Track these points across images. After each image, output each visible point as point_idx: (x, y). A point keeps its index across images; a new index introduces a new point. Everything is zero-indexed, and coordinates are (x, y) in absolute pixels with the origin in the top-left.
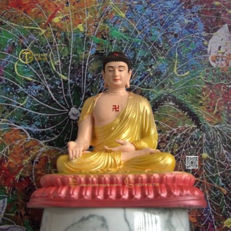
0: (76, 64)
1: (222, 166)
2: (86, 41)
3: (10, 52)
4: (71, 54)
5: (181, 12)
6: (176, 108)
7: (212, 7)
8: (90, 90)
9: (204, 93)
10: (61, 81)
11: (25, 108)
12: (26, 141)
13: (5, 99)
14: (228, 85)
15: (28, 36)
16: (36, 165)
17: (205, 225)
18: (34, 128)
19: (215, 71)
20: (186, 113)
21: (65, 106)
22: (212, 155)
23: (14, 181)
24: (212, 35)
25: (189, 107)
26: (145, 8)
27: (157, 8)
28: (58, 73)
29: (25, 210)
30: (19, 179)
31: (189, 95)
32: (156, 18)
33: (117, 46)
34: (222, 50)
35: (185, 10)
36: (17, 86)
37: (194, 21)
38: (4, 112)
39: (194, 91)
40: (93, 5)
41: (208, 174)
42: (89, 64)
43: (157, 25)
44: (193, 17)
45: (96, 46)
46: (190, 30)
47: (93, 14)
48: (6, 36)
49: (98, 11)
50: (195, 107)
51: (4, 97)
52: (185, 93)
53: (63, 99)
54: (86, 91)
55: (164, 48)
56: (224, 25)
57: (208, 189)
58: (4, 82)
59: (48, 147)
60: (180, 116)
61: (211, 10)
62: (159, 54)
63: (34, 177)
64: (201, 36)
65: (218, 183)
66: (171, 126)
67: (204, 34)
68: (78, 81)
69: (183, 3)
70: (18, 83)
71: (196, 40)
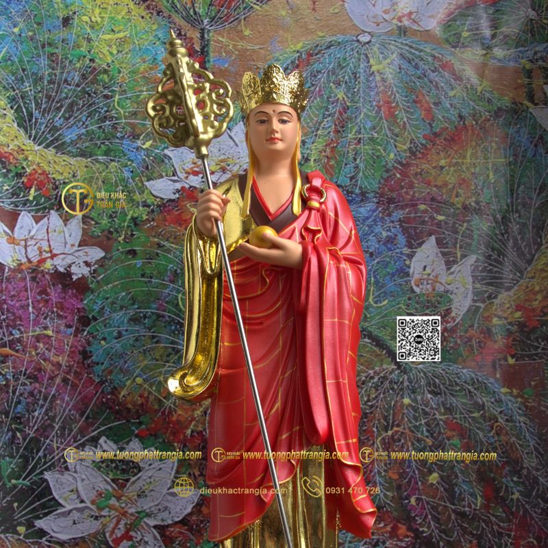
1: (426, 413)
3: (172, 281)
5: (378, 222)
6: (372, 345)
7: (416, 213)
13: (169, 339)
17: (407, 482)
19: (419, 298)
20: (384, 352)
22: (415, 400)
23: (185, 436)
24: (416, 252)
25: (388, 344)
29: (199, 470)
30: (191, 434)
31: (387, 330)
34: (428, 270)
35: (383, 218)
37: (393, 233)
38: (169, 355)
39: (393, 325)
41: (411, 422)
44: (393, 227)
46: (389, 246)
48: (165, 261)
50: (395, 344)
51: (168, 337)
52: (382, 327)
56: (430, 238)
57: (410, 440)
58: (167, 318)
60: (377, 355)
61: (415, 217)
63: (208, 431)
64: (401, 253)
65: (422, 433)
66: (367, 368)
67: (406, 251)
69: (380, 209)
71: (396, 259)
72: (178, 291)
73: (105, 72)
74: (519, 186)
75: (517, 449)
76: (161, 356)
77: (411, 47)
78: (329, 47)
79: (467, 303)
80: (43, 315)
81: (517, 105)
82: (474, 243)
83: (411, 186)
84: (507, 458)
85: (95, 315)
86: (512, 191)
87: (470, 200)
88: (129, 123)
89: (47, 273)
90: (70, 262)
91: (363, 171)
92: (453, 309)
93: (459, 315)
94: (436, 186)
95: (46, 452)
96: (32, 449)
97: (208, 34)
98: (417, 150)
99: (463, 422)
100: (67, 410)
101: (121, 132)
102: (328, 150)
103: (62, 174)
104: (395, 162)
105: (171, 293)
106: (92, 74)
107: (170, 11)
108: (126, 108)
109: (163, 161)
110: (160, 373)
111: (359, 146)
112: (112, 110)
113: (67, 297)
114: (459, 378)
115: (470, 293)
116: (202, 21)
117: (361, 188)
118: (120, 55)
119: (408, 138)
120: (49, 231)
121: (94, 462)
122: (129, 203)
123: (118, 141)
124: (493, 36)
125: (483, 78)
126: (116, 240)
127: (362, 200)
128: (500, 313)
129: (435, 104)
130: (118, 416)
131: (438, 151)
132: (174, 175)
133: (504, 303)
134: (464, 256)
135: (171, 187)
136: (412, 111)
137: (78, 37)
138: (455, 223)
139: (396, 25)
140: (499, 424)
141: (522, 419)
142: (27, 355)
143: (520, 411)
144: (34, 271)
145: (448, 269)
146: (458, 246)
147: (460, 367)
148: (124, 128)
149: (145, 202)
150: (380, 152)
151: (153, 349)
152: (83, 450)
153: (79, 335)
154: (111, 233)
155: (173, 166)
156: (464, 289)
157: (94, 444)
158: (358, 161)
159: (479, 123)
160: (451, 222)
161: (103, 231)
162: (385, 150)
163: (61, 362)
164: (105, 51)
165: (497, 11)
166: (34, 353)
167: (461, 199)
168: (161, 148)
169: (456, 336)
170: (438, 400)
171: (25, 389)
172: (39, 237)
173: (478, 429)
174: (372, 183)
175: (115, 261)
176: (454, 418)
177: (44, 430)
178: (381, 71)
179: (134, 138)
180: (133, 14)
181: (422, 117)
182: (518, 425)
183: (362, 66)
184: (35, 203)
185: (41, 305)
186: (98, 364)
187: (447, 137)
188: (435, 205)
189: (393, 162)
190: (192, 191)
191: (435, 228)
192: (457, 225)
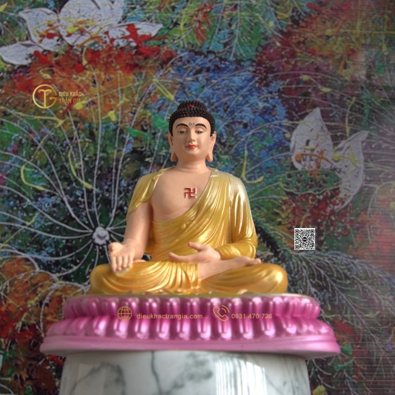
0: (104, 166)
2: (120, 134)
3: (15, 152)
4: (98, 153)
5: (253, 92)
7: (298, 84)
8: (124, 203)
9: (284, 207)
10: (83, 191)
11: (34, 228)
12: (32, 274)
13: (6, 216)
14: (319, 195)
15: (40, 130)
16: (46, 308)
18: (45, 256)
19: (301, 176)
20: (259, 236)
21: (89, 225)
23: (14, 330)
24: (297, 125)
25: (263, 227)
26: (203, 87)
27: (220, 87)
28: (80, 179)
29: (28, 372)
30: (22, 328)
31: (263, 211)
32: (217, 101)
33: (162, 140)
34: (312, 145)
35: (260, 88)
36: (23, 198)
37: (271, 104)
38: (4, 235)
39: (270, 205)
40: (130, 84)
42: (123, 167)
43: (218, 111)
44: (272, 98)
45: (133, 141)
46: (266, 117)
47: (130, 97)
48: (10, 130)
49: (136, 92)
50: (271, 227)
51: (5, 213)
52: (256, 207)
53: (86, 216)
54: (118, 203)
55: (228, 144)
56: (315, 110)
58: (6, 193)
59: (62, 282)
61: (296, 88)
62: (221, 152)
63: (42, 325)
64: (281, 125)
67: (286, 122)
68: (107, 190)
69: (257, 79)
70: (24, 194)
71: (274, 131)
72: (22, 163)
79: (358, 184)
82: (365, 118)
83: (293, 55)
87: (360, 73)
91: (239, 37)
92: (342, 189)
93: (349, 196)
94: (321, 56)
98: (300, 19)
99: (355, 324)
102: (200, 15)
104: (275, 30)
105: (13, 165)
109: (17, 25)
111: (234, 13)
114: (349, 270)
115: (362, 172)
117: (235, 55)
119: (290, 6)
127: (236, 69)
131: (323, 20)
132: (27, 39)
134: (353, 131)
135: (24, 53)
138: (342, 96)
145: (335, 145)
146: (347, 120)
147: (351, 257)
150: (258, 19)
155: (27, 29)
156: (354, 168)
158: (233, 27)
160: (338, 95)
162: (264, 17)
167: (350, 71)
168: (15, 11)
169: (346, 220)
170: (324, 296)
173: (374, 332)
174: (248, 51)
176: (344, 318)
187: (334, 6)
188: (320, 75)
189: (272, 30)
190: (46, 55)
191: (320, 100)
192: (345, 99)
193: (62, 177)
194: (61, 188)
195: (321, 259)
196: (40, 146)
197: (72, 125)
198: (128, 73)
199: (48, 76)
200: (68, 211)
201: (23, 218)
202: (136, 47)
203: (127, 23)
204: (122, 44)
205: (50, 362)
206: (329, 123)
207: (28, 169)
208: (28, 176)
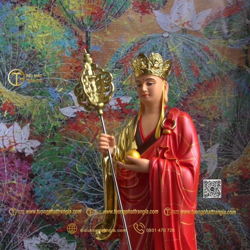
72: (76, 162)
73: (40, 53)
74: (241, 108)
75: (238, 238)
76: (68, 194)
77: (188, 39)
78: (148, 40)
79: (215, 167)
80: (12, 173)
81: (240, 68)
82: (219, 137)
83: (188, 110)
84: (233, 242)
85: (37, 173)
86: (237, 111)
87: (217, 116)
88: (52, 79)
89: (13, 153)
90: (24, 147)
92: (208, 170)
93: (211, 173)
94: (200, 110)
95: (14, 240)
96: (7, 239)
97: (90, 35)
98: (191, 92)
99: (212, 225)
100: (24, 220)
101: (48, 84)
103: (20, 104)
104: (180, 98)
105: (72, 163)
106: (33, 54)
107: (71, 23)
108: (50, 72)
109: (68, 98)
110: (68, 202)
112: (43, 73)
113: (23, 165)
114: (210, 203)
115: (216, 162)
116: (87, 28)
118: (47, 45)
119: (187, 86)
120: (14, 132)
121: (37, 244)
122: (52, 119)
123: (46, 88)
124: (229, 33)
125: (223, 54)
126: (46, 137)
128: (231, 171)
129: (200, 68)
130: (48, 222)
131: (201, 92)
132: (73, 105)
133: (232, 166)
134: (213, 144)
135: (72, 111)
136: (189, 72)
137: (27, 36)
139: (181, 28)
140: (229, 225)
141: (241, 223)
142: (4, 193)
143: (240, 219)
144: (7, 152)
145: (206, 151)
146: (211, 139)
148: (49, 82)
149: (60, 118)
150: (173, 93)
151: (64, 190)
152: (31, 239)
153: (29, 183)
154: (43, 133)
155: (73, 101)
156: (213, 160)
157: (37, 235)
159: (222, 77)
160: (207, 127)
161: (40, 132)
162: (175, 92)
163: (20, 196)
164: (39, 43)
165: (231, 20)
166: (7, 192)
167: (212, 116)
168: (67, 92)
171: (3, 210)
172: (9, 135)
173: (220, 228)
175: (45, 147)
176: (208, 223)
177: (13, 229)
178: (174, 51)
179: (54, 87)
180: (53, 24)
181: (194, 75)
182: (238, 226)
183: (164, 49)
184: (7, 118)
185: (10, 169)
186: (38, 197)
187: (206, 85)
188: (200, 119)
189: (179, 98)
190: (82, 113)
191: (199, 130)
192: (210, 129)
193: (94, 169)
194: (94, 173)
195: (200, 200)
196: (83, 155)
197: (96, 146)
198: (118, 121)
199: (84, 123)
200: (97, 183)
201: (79, 186)
202: (121, 110)
203: (117, 98)
204: (115, 108)
205: (95, 244)
206: (203, 141)
207: (79, 165)
208: (79, 168)
